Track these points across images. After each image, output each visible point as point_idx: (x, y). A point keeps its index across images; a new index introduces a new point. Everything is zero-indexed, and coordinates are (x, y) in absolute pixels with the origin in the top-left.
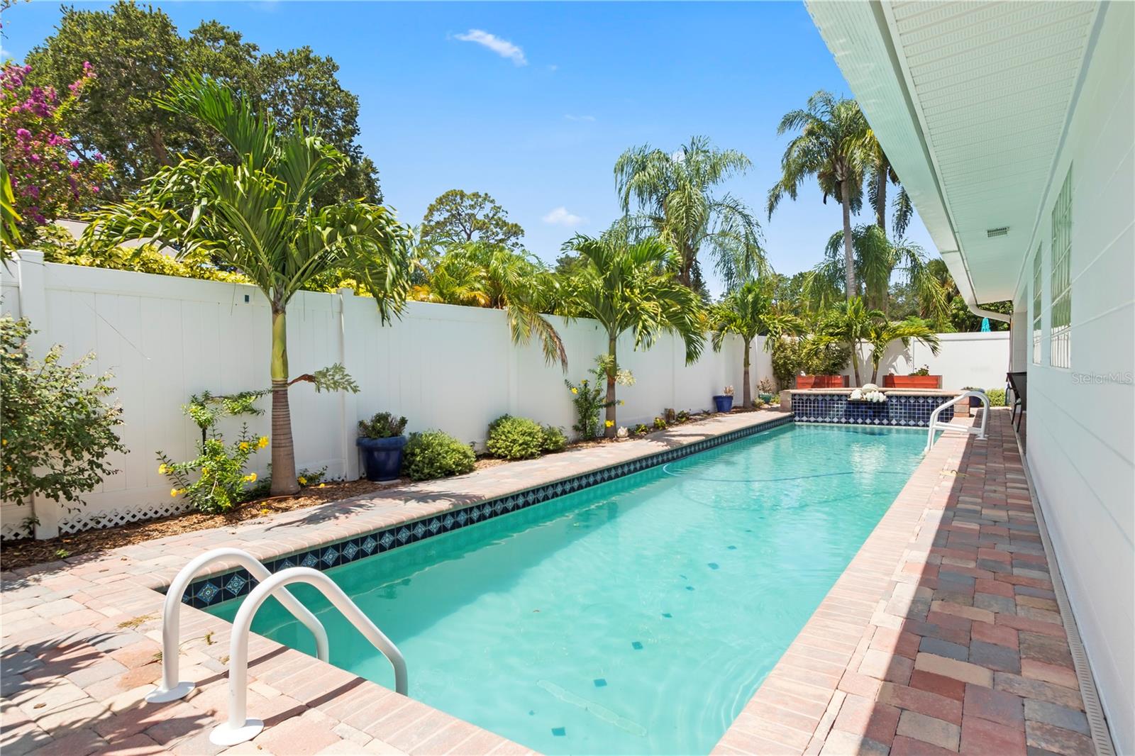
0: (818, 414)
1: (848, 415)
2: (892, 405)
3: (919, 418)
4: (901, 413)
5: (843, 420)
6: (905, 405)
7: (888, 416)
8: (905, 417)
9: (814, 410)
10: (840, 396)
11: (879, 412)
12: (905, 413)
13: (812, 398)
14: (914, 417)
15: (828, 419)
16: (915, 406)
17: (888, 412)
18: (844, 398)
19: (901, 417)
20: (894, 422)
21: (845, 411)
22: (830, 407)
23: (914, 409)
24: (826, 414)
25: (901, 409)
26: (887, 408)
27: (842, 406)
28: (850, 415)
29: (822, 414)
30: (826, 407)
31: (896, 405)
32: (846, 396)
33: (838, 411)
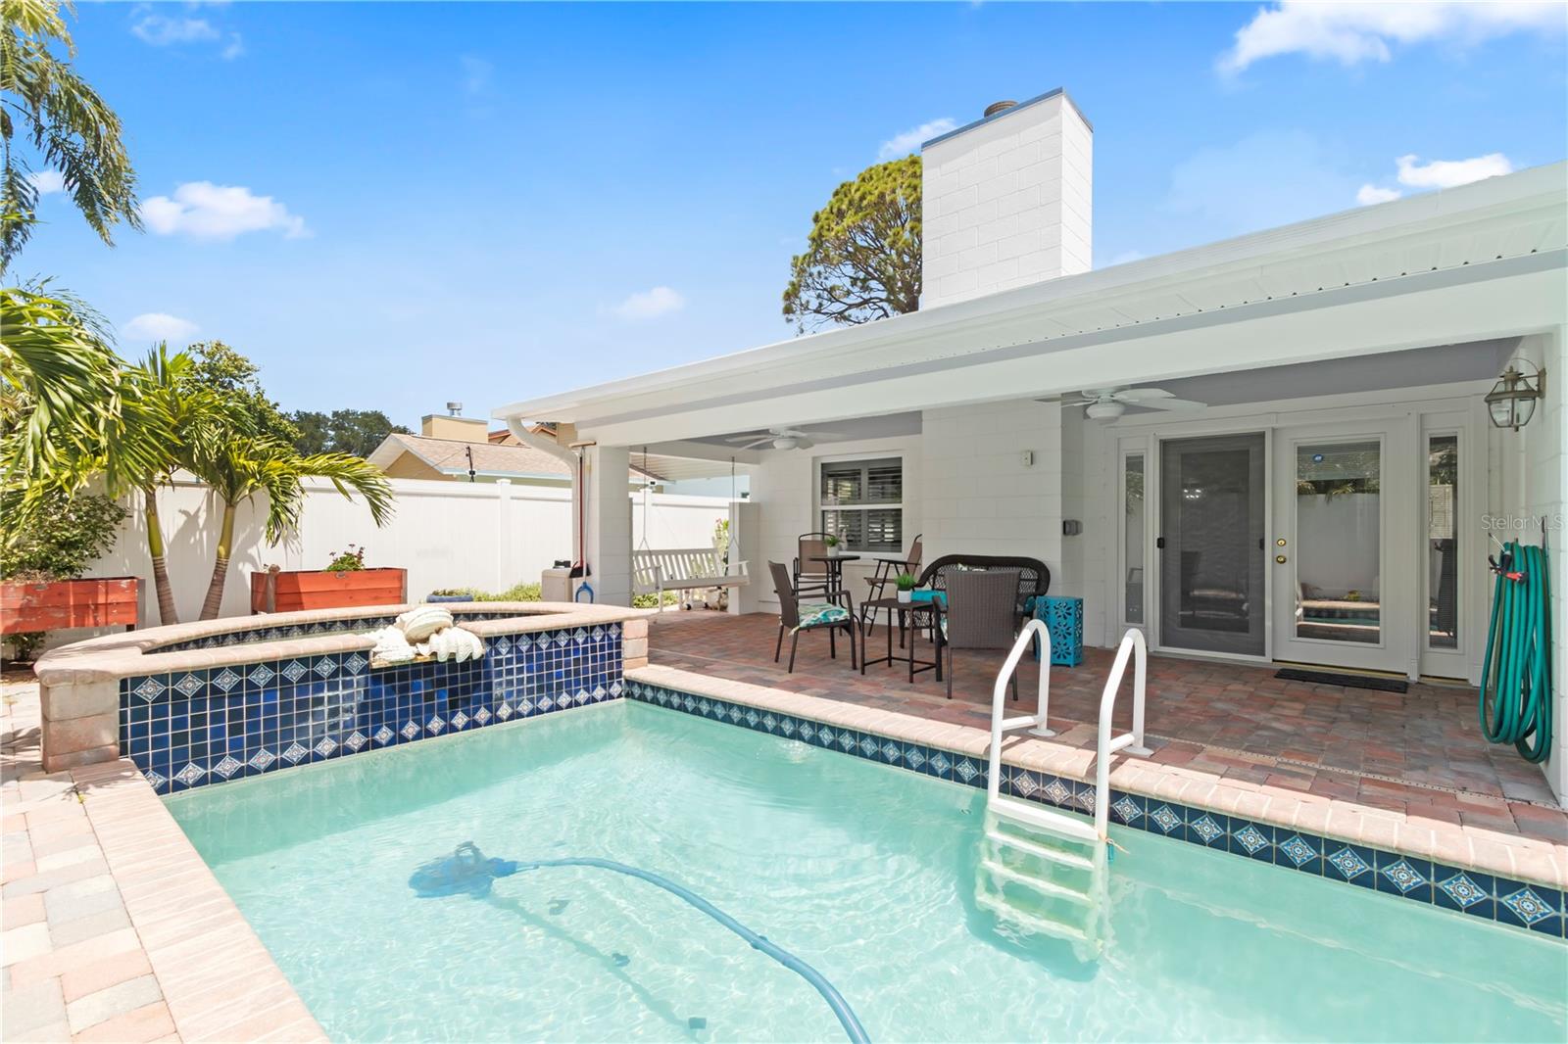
0: (254, 741)
1: (371, 718)
2: (499, 663)
3: (559, 686)
4: (520, 681)
5: (356, 740)
6: (530, 658)
7: (489, 698)
8: (530, 691)
9: (236, 730)
10: (340, 657)
11: (466, 690)
12: (530, 680)
13: (226, 682)
14: (550, 687)
15: (295, 752)
16: (549, 656)
17: (489, 687)
18: (355, 664)
19: (520, 692)
20: (504, 711)
21: (363, 707)
22: (302, 704)
23: (549, 667)
24: (287, 734)
25: (520, 671)
26: (488, 675)
27: (351, 695)
28: (377, 719)
29: (270, 738)
30: (286, 707)
31: (509, 661)
32: (364, 654)
33: (334, 713)
